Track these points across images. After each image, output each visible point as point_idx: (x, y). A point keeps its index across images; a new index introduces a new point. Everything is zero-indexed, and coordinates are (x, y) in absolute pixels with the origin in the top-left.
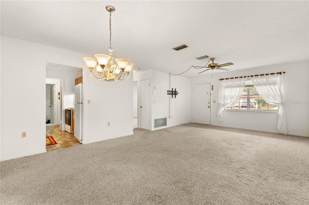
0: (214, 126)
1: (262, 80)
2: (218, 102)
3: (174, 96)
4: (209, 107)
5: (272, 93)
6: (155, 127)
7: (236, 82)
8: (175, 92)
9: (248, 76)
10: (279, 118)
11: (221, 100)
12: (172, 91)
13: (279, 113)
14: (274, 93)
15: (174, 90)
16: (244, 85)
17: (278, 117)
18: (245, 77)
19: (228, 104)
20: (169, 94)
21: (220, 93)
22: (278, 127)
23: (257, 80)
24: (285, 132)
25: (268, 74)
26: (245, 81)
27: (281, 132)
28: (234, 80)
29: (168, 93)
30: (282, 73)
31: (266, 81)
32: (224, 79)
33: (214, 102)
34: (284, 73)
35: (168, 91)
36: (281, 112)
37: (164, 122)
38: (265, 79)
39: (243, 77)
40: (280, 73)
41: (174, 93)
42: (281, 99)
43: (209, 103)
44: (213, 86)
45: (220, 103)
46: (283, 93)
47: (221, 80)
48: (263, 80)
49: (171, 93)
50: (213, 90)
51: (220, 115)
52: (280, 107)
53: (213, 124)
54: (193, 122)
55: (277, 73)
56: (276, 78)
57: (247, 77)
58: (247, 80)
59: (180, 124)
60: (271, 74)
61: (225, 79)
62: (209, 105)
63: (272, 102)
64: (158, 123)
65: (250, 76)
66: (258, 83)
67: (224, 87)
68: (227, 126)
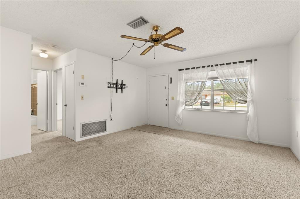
0: (172, 129)
1: (228, 70)
2: (177, 99)
3: (119, 90)
4: (166, 105)
5: (241, 88)
6: (83, 135)
7: (198, 73)
8: (122, 84)
9: (212, 66)
10: (248, 121)
11: (179, 97)
12: (117, 84)
13: (249, 114)
14: (243, 87)
15: (120, 82)
16: (206, 77)
17: (247, 119)
18: (208, 66)
19: (188, 102)
20: (111, 87)
21: (179, 87)
22: (248, 134)
23: (222, 71)
24: (256, 140)
25: (236, 63)
26: (208, 71)
27: (251, 140)
28: (195, 70)
29: (109, 85)
30: (253, 62)
31: (234, 72)
32: (183, 69)
33: (173, 98)
34: (256, 60)
35: (109, 83)
36: (251, 113)
37: (102, 126)
38: (232, 70)
39: (206, 67)
40: (251, 61)
41: (119, 86)
42: (252, 96)
43: (167, 100)
44: (171, 78)
45: (179, 100)
46: (254, 88)
47: (180, 70)
48: (230, 70)
49: (115, 86)
50: (171, 83)
51: (179, 116)
52: (251, 106)
53: (171, 127)
54: (148, 124)
55: (247, 61)
56: (245, 68)
57: (210, 66)
58: (211, 71)
59: (130, 127)
60: (240, 62)
61: (185, 69)
62: (166, 102)
63: (241, 99)
64: (90, 130)
65: (214, 66)
66: (224, 74)
67: (184, 79)
68: (187, 130)
